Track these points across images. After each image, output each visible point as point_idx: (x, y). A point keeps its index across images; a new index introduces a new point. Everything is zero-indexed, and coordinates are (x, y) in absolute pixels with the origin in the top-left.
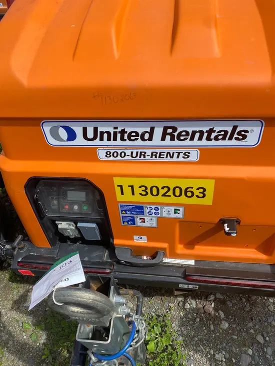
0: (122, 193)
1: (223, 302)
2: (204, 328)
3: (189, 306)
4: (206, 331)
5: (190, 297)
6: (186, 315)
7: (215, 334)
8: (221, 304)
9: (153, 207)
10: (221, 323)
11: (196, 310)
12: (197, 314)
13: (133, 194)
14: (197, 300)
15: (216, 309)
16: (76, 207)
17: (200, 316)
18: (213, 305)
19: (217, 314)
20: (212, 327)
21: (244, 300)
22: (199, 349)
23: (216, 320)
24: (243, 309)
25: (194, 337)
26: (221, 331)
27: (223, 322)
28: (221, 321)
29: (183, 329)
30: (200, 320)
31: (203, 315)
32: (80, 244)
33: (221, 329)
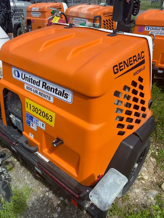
0: (27, 107)
1: (65, 205)
2: (45, 209)
3: (47, 195)
4: (45, 211)
5: (52, 191)
6: (43, 197)
7: (47, 215)
8: (63, 205)
9: (36, 119)
10: (55, 213)
11: (49, 199)
12: (48, 201)
13: (30, 109)
14: (54, 195)
15: (58, 205)
16: (18, 110)
17: (49, 203)
18: (59, 202)
19: (57, 208)
20: (49, 211)
21: (76, 211)
22: (34, 216)
23: (54, 210)
24: (71, 215)
25: (37, 209)
26: (51, 216)
27: (56, 213)
28: (56, 212)
29: (35, 202)
30: (46, 205)
31: (50, 203)
32: (17, 130)
33: (53, 215)
